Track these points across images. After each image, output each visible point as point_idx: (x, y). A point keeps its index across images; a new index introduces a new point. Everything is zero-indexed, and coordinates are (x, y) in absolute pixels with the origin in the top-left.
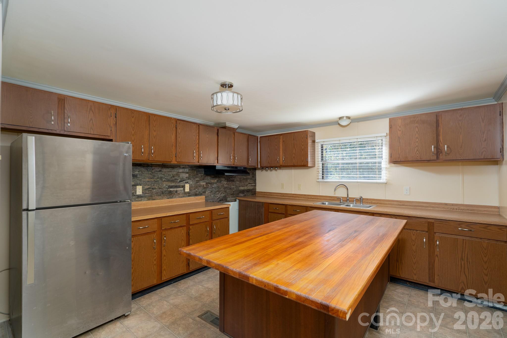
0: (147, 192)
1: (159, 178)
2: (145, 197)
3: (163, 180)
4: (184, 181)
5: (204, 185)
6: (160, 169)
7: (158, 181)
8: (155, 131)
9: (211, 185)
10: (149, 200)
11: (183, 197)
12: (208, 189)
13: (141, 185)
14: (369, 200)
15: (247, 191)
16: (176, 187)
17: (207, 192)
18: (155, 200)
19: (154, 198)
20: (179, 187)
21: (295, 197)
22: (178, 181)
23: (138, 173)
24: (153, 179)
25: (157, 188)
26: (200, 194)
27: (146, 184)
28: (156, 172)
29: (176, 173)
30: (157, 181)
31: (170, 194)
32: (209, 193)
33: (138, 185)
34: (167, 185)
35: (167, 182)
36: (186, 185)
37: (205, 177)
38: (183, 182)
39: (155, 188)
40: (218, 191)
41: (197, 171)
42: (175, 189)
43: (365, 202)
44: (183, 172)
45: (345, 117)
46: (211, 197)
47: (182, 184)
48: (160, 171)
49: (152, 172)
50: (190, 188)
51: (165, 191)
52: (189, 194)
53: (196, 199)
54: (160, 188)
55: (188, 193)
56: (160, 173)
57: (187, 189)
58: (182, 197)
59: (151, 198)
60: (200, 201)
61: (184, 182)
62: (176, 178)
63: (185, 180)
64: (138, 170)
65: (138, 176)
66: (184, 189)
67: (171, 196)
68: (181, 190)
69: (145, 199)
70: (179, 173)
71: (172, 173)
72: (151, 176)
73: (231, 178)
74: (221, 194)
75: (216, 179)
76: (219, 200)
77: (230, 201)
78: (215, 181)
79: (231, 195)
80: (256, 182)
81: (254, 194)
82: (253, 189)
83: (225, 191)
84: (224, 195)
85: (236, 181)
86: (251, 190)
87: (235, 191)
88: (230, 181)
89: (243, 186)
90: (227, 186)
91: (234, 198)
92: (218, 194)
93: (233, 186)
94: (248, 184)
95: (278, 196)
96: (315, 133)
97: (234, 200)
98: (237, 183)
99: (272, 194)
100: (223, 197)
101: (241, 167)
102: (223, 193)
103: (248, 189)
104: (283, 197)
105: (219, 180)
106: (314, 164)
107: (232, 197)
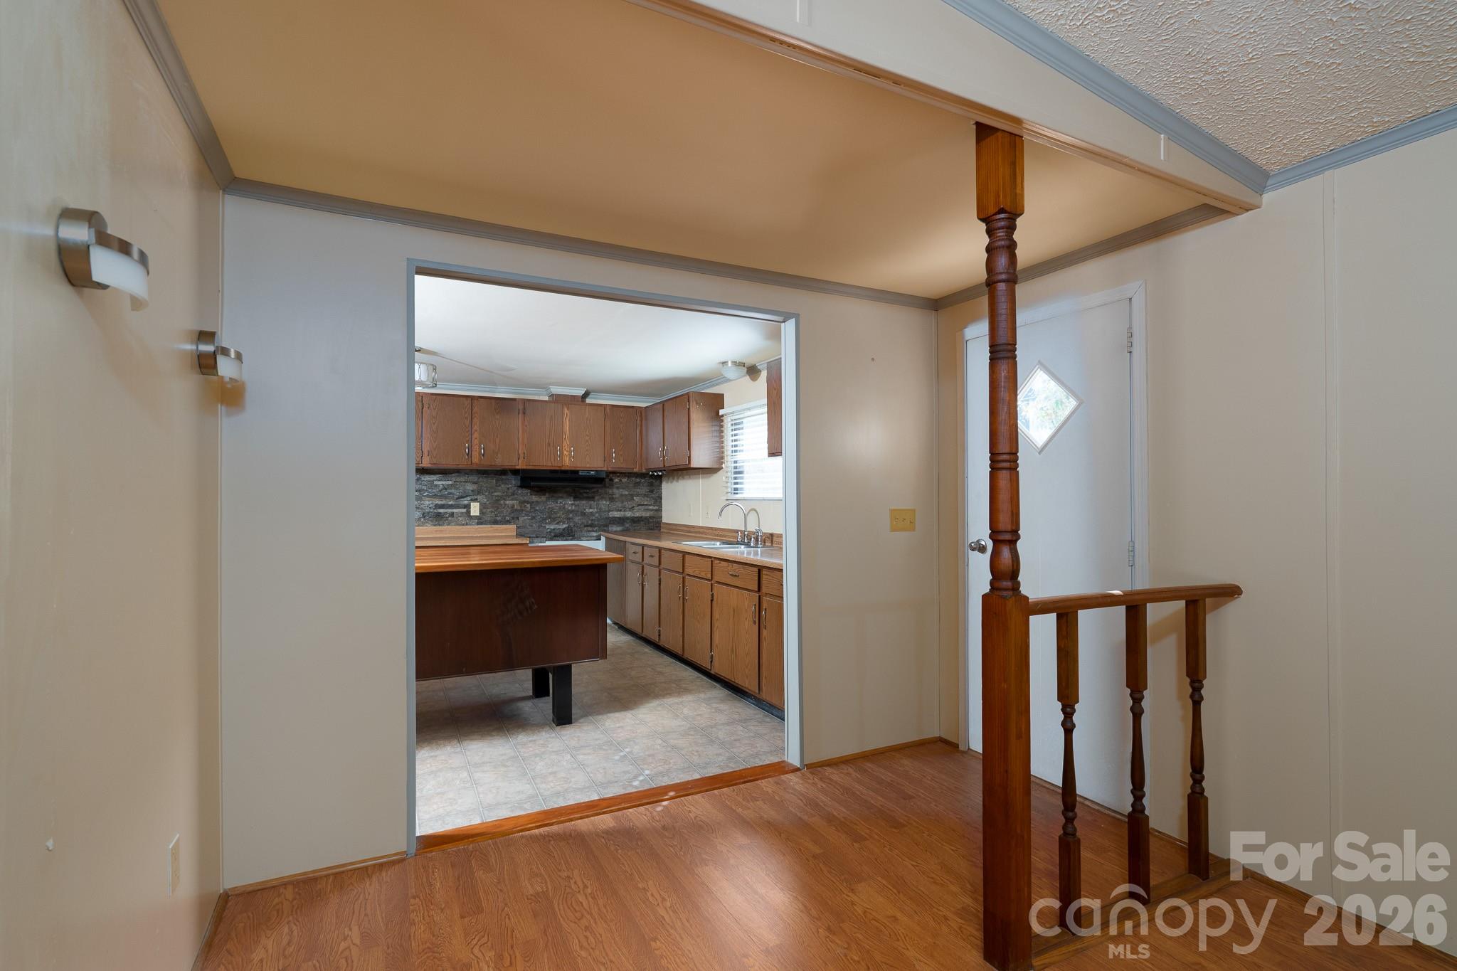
3: (425, 495)
4: (467, 496)
5: (514, 506)
9: (531, 505)
11: (468, 524)
12: (524, 512)
15: (633, 520)
16: (451, 506)
17: (521, 519)
20: (458, 507)
22: (456, 496)
26: (505, 521)
29: (451, 483)
31: (439, 519)
32: (528, 521)
34: (432, 503)
36: (472, 503)
38: (465, 498)
40: (550, 518)
41: (500, 479)
42: (449, 511)
44: (466, 482)
45: (731, 363)
46: (531, 527)
47: (462, 502)
50: (481, 510)
51: (428, 513)
52: (478, 520)
53: (496, 529)
55: (478, 517)
57: (475, 511)
58: (464, 525)
60: (506, 533)
61: (468, 498)
62: (450, 491)
63: (470, 496)
66: (468, 511)
67: (441, 522)
68: (462, 513)
70: (458, 483)
71: (442, 483)
73: (585, 493)
74: (557, 523)
75: (544, 495)
76: (553, 534)
77: (582, 538)
78: (543, 498)
79: (585, 526)
80: (661, 502)
81: (655, 528)
82: (650, 517)
83: (570, 519)
84: (565, 526)
85: (598, 500)
86: (646, 518)
87: (598, 520)
88: (581, 499)
89: (621, 511)
90: (573, 508)
91: (595, 534)
92: (550, 523)
93: (591, 508)
94: (634, 507)
95: (683, 531)
96: (723, 395)
97: (595, 538)
98: (604, 504)
99: (678, 528)
100: (564, 529)
101: (589, 472)
102: (564, 523)
103: (637, 517)
104: (689, 534)
105: (553, 496)
106: (722, 463)
107: (589, 531)
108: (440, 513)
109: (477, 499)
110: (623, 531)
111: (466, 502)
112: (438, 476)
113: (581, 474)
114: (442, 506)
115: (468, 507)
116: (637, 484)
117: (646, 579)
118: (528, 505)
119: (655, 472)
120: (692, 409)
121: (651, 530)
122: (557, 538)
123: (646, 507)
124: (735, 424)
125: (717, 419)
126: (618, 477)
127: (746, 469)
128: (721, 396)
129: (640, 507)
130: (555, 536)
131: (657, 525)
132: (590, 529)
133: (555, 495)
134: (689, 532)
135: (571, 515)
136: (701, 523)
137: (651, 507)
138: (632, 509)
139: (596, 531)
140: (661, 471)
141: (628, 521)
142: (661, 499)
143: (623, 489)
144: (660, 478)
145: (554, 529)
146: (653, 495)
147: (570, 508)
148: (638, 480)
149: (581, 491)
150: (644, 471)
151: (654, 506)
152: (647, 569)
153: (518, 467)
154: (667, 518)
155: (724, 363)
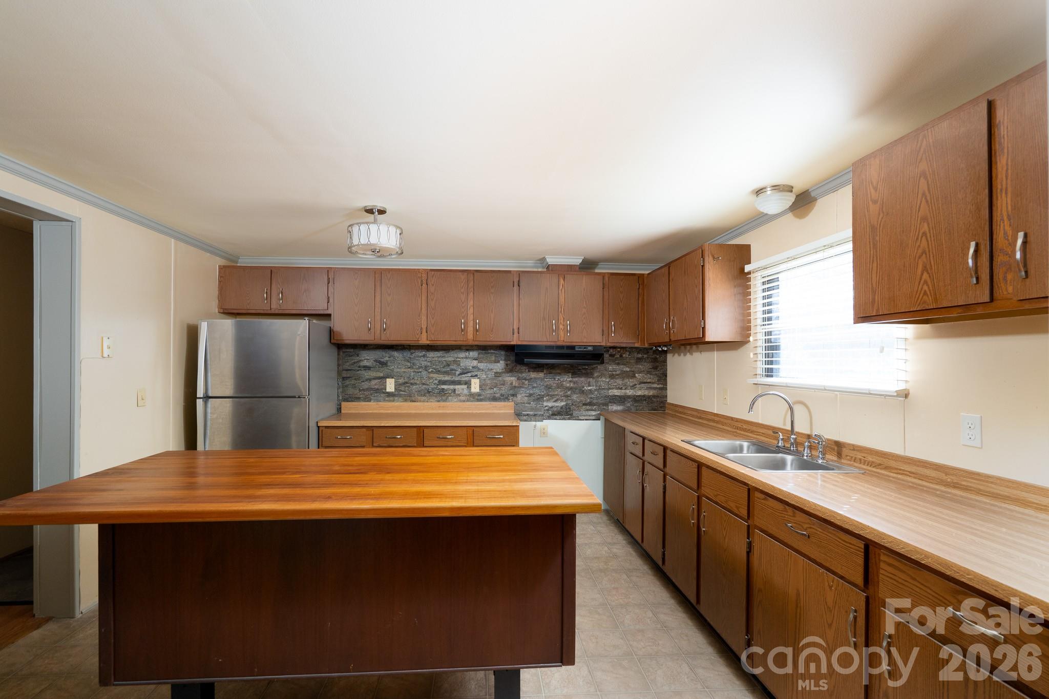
0: (402, 388)
1: (421, 367)
2: (400, 396)
3: (430, 371)
4: (468, 372)
5: (512, 383)
6: (424, 353)
7: (421, 372)
8: (389, 295)
9: (529, 382)
10: (406, 401)
11: (468, 401)
12: (523, 389)
13: (392, 378)
14: (858, 451)
15: (634, 399)
16: (454, 383)
17: (519, 396)
18: (415, 402)
19: (413, 399)
20: (459, 383)
21: (717, 422)
22: (457, 373)
23: (388, 359)
24: (413, 368)
25: (418, 383)
26: (504, 398)
27: (401, 376)
28: (417, 358)
29: (453, 359)
30: (419, 372)
31: (442, 395)
32: (526, 398)
33: (388, 378)
34: (436, 379)
35: (436, 373)
36: (472, 380)
37: (516, 366)
38: (466, 375)
39: (416, 384)
40: (548, 395)
41: (497, 355)
42: (452, 387)
43: (848, 458)
44: (466, 358)
45: (769, 189)
46: (529, 405)
47: (464, 378)
48: (424, 356)
49: (410, 358)
50: (480, 387)
51: (433, 389)
52: (477, 397)
53: (493, 407)
54: (424, 384)
55: (479, 395)
56: (423, 359)
57: (475, 386)
58: (464, 401)
59: (410, 398)
60: (502, 412)
61: (469, 375)
62: (452, 367)
63: (471, 372)
64: (387, 355)
65: (389, 364)
66: (469, 387)
67: (444, 398)
68: (463, 389)
69: (400, 399)
70: (459, 359)
71: (445, 359)
72: (409, 364)
73: (583, 369)
74: (555, 401)
75: (542, 372)
76: (550, 412)
77: (580, 418)
78: (541, 375)
79: (585, 404)
80: (666, 380)
81: (660, 409)
82: (654, 396)
83: (567, 396)
84: (563, 403)
85: (598, 377)
86: (649, 397)
87: (597, 398)
88: (580, 376)
89: (621, 389)
90: (572, 385)
91: (594, 413)
92: (548, 401)
93: (589, 386)
94: (636, 384)
95: (693, 416)
96: (750, 245)
97: (594, 418)
98: (603, 381)
99: (686, 411)
100: (562, 408)
101: (586, 347)
102: (562, 401)
103: (640, 396)
104: (700, 421)
105: (550, 373)
106: (749, 335)
107: (587, 410)
108: (443, 389)
109: (476, 376)
110: (623, 411)
111: (467, 379)
112: (441, 352)
113: (577, 349)
114: (444, 383)
115: (468, 384)
116: (639, 360)
117: (647, 480)
118: (527, 382)
119: (660, 346)
120: (707, 267)
121: (654, 410)
122: (555, 417)
123: (649, 385)
124: (769, 282)
125: (741, 278)
126: (619, 352)
127: (783, 344)
128: (748, 248)
129: (643, 385)
130: (552, 415)
131: (662, 405)
132: (588, 407)
133: (554, 371)
134: (700, 418)
135: (569, 393)
136: (715, 408)
137: (655, 386)
138: (633, 387)
139: (595, 410)
140: (665, 346)
141: (629, 400)
142: (666, 376)
143: (625, 365)
144: (665, 352)
145: (552, 407)
146: (657, 372)
147: (568, 385)
148: (640, 356)
149: (580, 367)
150: (646, 346)
151: (658, 384)
152: (648, 467)
153: (512, 343)
154: (673, 397)
155: (759, 192)
